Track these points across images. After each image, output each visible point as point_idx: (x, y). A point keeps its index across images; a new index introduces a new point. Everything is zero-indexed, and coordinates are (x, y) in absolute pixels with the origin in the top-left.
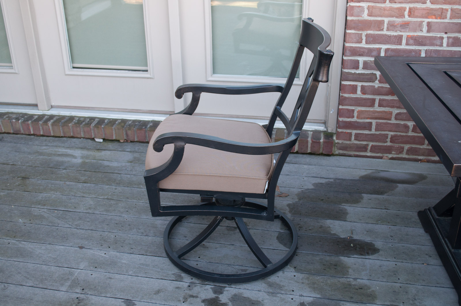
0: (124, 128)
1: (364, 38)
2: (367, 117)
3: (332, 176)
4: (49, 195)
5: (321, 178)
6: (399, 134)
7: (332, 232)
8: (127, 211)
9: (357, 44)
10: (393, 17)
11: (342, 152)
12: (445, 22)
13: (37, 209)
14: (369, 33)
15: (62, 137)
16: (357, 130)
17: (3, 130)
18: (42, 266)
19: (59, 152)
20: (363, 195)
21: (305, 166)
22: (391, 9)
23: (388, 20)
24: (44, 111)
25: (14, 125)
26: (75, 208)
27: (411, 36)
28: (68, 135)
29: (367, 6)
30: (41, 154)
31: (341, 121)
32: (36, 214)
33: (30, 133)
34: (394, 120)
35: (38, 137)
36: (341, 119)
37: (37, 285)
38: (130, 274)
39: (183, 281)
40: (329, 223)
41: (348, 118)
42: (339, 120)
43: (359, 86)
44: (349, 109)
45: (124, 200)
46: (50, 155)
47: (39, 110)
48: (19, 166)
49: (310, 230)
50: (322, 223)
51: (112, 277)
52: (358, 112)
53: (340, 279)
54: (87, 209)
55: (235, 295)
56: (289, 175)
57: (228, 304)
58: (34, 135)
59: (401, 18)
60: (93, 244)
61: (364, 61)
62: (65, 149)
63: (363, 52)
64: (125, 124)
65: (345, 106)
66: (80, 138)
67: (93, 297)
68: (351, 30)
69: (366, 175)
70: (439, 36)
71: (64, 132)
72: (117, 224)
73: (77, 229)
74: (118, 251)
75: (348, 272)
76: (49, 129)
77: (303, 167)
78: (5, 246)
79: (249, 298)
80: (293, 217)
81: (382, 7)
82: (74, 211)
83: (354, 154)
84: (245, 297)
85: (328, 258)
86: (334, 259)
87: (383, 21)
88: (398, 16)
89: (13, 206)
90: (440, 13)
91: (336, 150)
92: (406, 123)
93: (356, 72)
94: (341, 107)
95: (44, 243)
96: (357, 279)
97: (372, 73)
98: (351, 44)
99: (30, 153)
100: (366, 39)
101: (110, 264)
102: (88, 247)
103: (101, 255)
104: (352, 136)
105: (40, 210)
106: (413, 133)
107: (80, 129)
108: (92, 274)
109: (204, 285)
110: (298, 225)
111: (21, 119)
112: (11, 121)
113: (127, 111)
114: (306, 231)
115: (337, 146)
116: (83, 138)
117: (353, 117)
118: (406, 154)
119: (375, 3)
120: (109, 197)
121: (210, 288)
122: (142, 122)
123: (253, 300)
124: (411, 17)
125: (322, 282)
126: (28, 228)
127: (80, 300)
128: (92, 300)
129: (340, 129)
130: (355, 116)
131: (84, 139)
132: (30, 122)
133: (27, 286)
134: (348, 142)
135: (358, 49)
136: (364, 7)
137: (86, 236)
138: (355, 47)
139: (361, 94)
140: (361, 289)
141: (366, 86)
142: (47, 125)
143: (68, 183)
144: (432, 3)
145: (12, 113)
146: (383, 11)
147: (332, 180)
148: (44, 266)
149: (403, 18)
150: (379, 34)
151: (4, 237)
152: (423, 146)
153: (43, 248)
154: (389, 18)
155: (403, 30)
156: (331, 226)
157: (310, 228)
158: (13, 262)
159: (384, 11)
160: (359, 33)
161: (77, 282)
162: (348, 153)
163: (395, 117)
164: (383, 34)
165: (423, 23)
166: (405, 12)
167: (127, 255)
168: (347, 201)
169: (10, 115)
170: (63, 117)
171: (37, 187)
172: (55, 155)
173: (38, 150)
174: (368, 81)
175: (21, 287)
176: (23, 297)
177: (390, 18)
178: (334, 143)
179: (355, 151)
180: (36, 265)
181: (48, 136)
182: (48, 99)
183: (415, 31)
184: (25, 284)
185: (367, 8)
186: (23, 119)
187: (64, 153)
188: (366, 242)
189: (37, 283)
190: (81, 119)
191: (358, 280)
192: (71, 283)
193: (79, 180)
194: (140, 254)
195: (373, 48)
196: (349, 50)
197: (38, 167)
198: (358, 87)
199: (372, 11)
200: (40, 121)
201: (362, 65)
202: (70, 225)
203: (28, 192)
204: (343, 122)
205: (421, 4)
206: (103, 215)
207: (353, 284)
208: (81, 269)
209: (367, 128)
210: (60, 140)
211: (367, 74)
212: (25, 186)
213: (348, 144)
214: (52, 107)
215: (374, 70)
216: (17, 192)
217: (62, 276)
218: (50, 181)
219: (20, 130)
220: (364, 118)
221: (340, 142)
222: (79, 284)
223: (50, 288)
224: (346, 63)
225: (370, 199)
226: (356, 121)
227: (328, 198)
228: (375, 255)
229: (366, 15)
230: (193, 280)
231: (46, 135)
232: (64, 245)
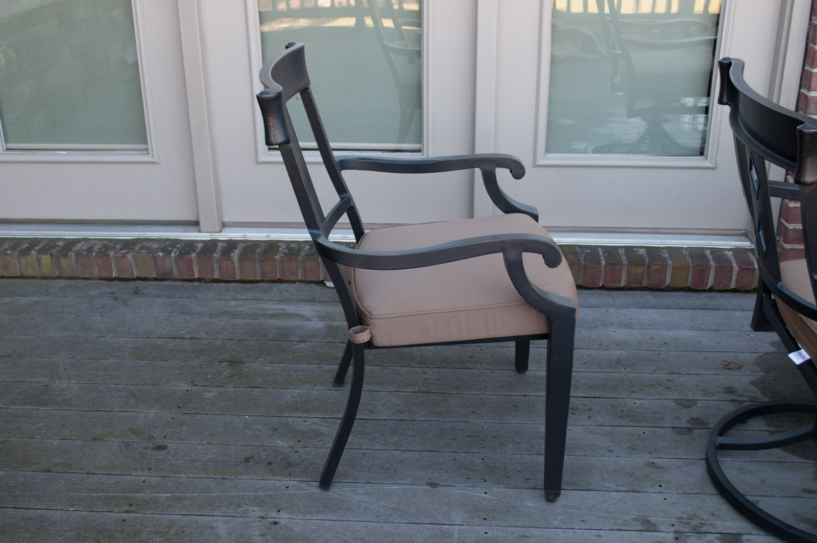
8: (474, 412)
13: (299, 419)
15: (257, 282)
17: (135, 273)
18: (381, 524)
19: (269, 310)
21: (738, 313)
24: (212, 234)
25: (159, 263)
28: (271, 277)
30: (236, 315)
32: (302, 428)
33: (191, 278)
35: (210, 284)
38: (557, 526)
39: (661, 530)
42: (788, 228)
45: (454, 393)
46: (254, 316)
47: (200, 232)
48: (206, 341)
51: (528, 535)
54: (395, 414)
56: (719, 330)
58: (199, 280)
60: (450, 477)
62: (278, 304)
66: (294, 282)
71: (262, 272)
72: (469, 437)
73: (402, 450)
74: (507, 486)
76: (234, 267)
77: (734, 315)
78: (282, 492)
82: (372, 418)
89: (247, 417)
95: (356, 481)
99: (212, 315)
101: (508, 511)
102: (446, 484)
103: (479, 496)
105: (306, 421)
107: (297, 265)
108: (485, 531)
111: (172, 250)
112: (154, 255)
116: (300, 281)
120: (422, 389)
121: (716, 538)
131: (303, 284)
132: (194, 255)
137: (426, 463)
142: (230, 259)
143: (325, 367)
145: (148, 240)
148: (386, 525)
151: (270, 477)
153: (361, 490)
158: (320, 521)
169: (148, 244)
170: (256, 244)
171: (270, 378)
172: (264, 316)
173: (226, 309)
180: (369, 523)
181: (229, 282)
182: (220, 211)
186: (175, 250)
187: (280, 312)
197: (246, 340)
200: (215, 253)
202: (382, 444)
203: (258, 389)
204: (793, 231)
206: (432, 422)
208: (460, 523)
210: (256, 287)
212: (244, 377)
214: (224, 225)
216: (237, 389)
218: (288, 365)
219: (170, 273)
230: (676, 528)
231: (226, 279)
232: (398, 482)
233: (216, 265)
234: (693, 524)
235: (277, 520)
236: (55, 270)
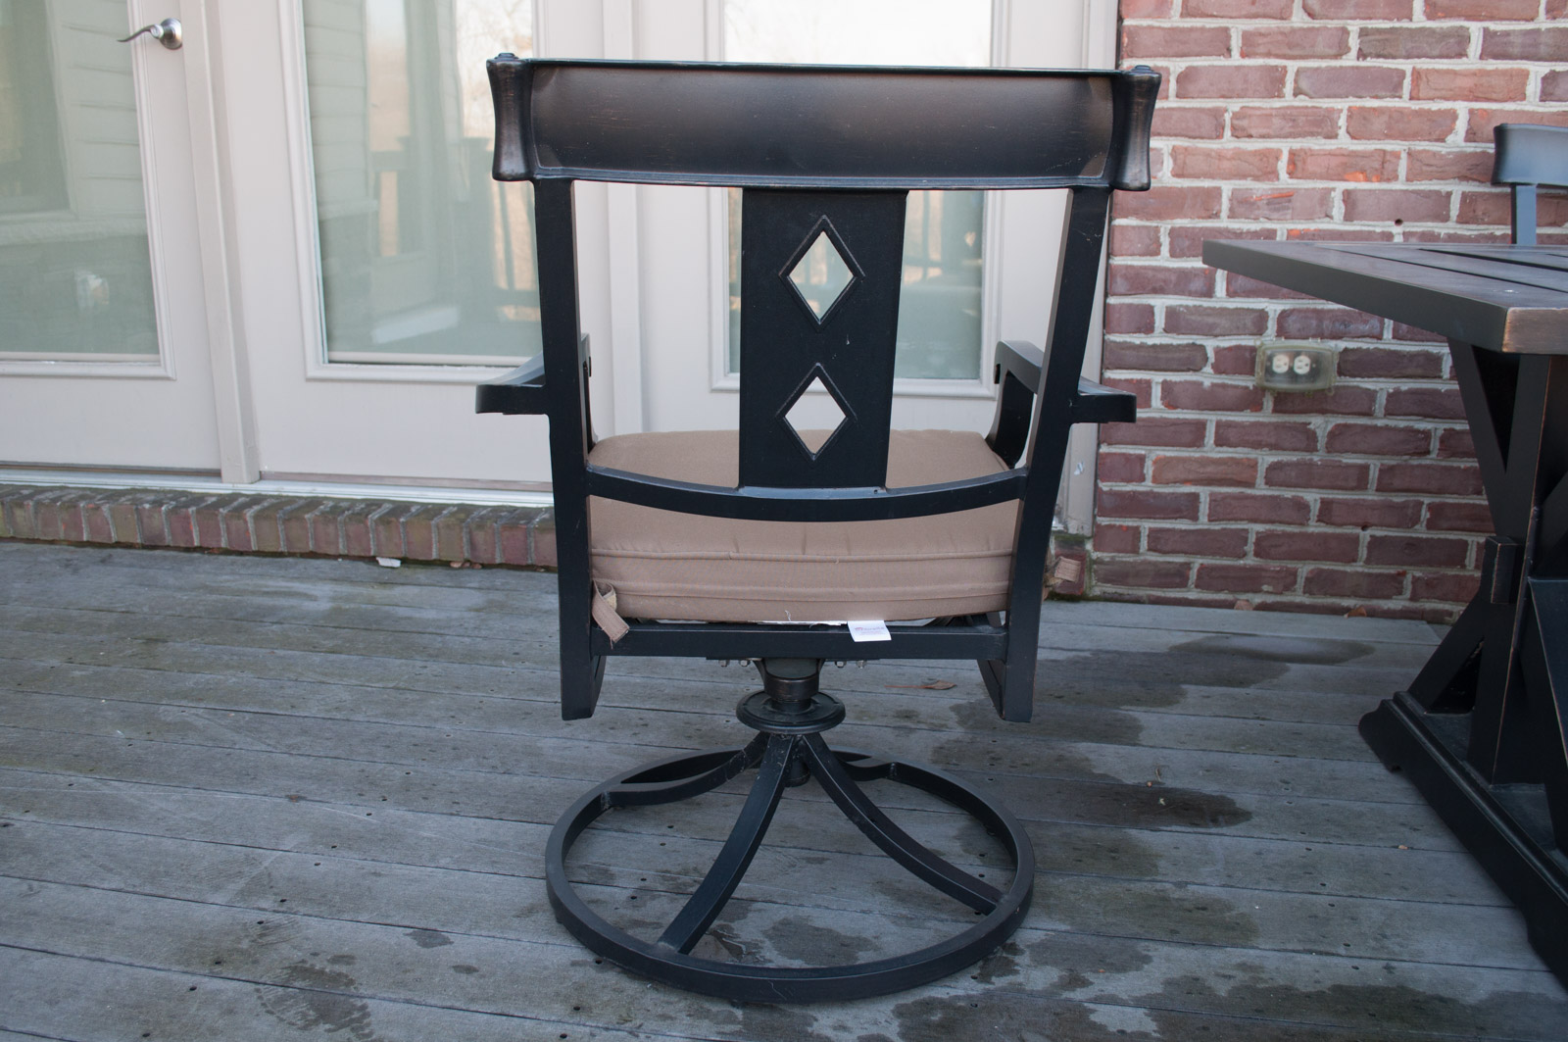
0: (463, 524)
1: (1165, 241)
2: (1183, 476)
3: (1086, 644)
4: (222, 677)
5: (1052, 648)
6: (1279, 528)
7: (1096, 771)
8: (453, 717)
9: (1144, 258)
10: (1244, 177)
11: (1114, 590)
12: (1394, 188)
13: (176, 709)
14: (1178, 226)
15: (280, 555)
16: (1155, 518)
17: (113, 535)
18: (163, 839)
19: (266, 586)
20: (1184, 687)
22: (1239, 155)
23: (1231, 187)
24: (236, 486)
25: (145, 520)
26: (293, 707)
27: (1300, 231)
28: (299, 548)
29: (1171, 148)
30: (212, 590)
31: (1106, 493)
32: (169, 719)
33: (189, 545)
34: (1263, 486)
35: (214, 557)
36: (1105, 486)
37: (135, 886)
38: (441, 865)
40: (1083, 748)
41: (1129, 481)
42: (1101, 489)
43: (1157, 383)
44: (1131, 455)
45: (446, 692)
46: (239, 592)
47: (222, 482)
48: (141, 616)
49: (1027, 765)
50: (1063, 749)
51: (383, 872)
52: (1155, 463)
53: (1132, 886)
54: (328, 711)
55: (785, 923)
57: (760, 944)
58: (201, 549)
59: (1269, 180)
60: (333, 791)
61: (1167, 307)
62: (287, 581)
63: (1165, 281)
64: (468, 516)
65: (1117, 446)
66: (335, 557)
67: (313, 921)
68: (1126, 217)
69: (1189, 644)
70: (1378, 230)
71: (288, 539)
72: (415, 745)
73: (291, 754)
74: (411, 808)
75: (1155, 866)
76: (247, 530)
78: (56, 790)
79: (830, 931)
80: (970, 736)
81: (1212, 150)
82: (288, 713)
83: (1149, 596)
84: (817, 929)
85: (1087, 833)
86: (1108, 834)
87: (1218, 190)
88: (1260, 173)
89: (104, 701)
90: (1377, 165)
91: (1094, 582)
92: (1300, 494)
93: (1144, 340)
94: (1104, 449)
95: (182, 785)
96: (1187, 883)
97: (1194, 344)
98: (1130, 258)
99: (180, 589)
100: (1171, 244)
101: (381, 840)
102: (318, 799)
103: (355, 818)
104: (1142, 539)
105: (183, 711)
106: (1322, 524)
107: (336, 529)
108: (318, 862)
109: (682, 896)
110: (988, 753)
111: (169, 502)
112: (139, 507)
113: (477, 485)
114: (1012, 767)
115: (1095, 571)
116: (345, 557)
117: (1142, 479)
118: (1304, 593)
119: (1191, 140)
120: (400, 685)
122: (517, 512)
123: (845, 937)
124: (1298, 178)
125: (1072, 892)
126: (139, 751)
127: (267, 928)
128: (307, 929)
129: (1104, 516)
130: (1146, 476)
131: (347, 562)
132: (193, 509)
133: (103, 889)
134: (1129, 558)
135: (1150, 273)
136: (1161, 149)
137: (314, 771)
138: (1141, 267)
139: (1163, 407)
140: (1204, 909)
141: (1176, 383)
142: (241, 519)
143: (280, 652)
144: (1353, 138)
145: (146, 491)
146: (1217, 161)
147: (1087, 654)
148: (169, 842)
149: (1273, 181)
150: (1207, 229)
151: (58, 771)
152: (1354, 564)
153: (176, 797)
154: (1233, 182)
155: (1275, 215)
156: (1092, 756)
157: (1027, 760)
158: (74, 828)
159: (1219, 160)
160: (1150, 227)
161: (265, 883)
162: (1130, 592)
163: (1265, 477)
164: (1220, 228)
165: (1333, 194)
166: (1279, 163)
167: (437, 817)
168: (1138, 700)
169: (138, 495)
170: (292, 500)
171: (186, 661)
172: (253, 593)
173: (208, 583)
174: (1182, 368)
175: (82, 890)
176: (83, 918)
177: (1237, 182)
178: (1088, 559)
179: (1152, 586)
180: (144, 837)
181: (241, 554)
182: (252, 452)
183: (1310, 218)
184: (97, 884)
185: (1171, 155)
186: (173, 502)
187: (282, 590)
188: (1205, 795)
189: (137, 882)
190: (342, 504)
191: (1191, 888)
192: (247, 884)
193: (315, 647)
194: (482, 815)
195: (1193, 268)
196: (1125, 275)
197: (200, 617)
198: (1153, 385)
199: (1185, 163)
200: (223, 507)
201: (1163, 321)
202: (269, 745)
203: (156, 671)
204: (1111, 493)
205: (1323, 141)
206: (375, 724)
207: (1176, 897)
208: (286, 849)
209: (1185, 513)
210: (277, 562)
211: (1179, 345)
212: (150, 657)
213: (1129, 562)
214: (262, 477)
215: (1198, 334)
216: (127, 670)
217: (220, 867)
218: (228, 647)
219: (161, 536)
220: (1175, 482)
221: (1106, 556)
222: (272, 887)
223: (174, 896)
224: (1117, 315)
225: (1208, 697)
226: (1152, 492)
227: (1079, 693)
228: (1236, 827)
229: (1170, 175)
230: (646, 883)
231: (237, 548)
232: (243, 791)
233: (222, 526)
234: (679, 881)
235: (12, 822)
236: (8, 527)
